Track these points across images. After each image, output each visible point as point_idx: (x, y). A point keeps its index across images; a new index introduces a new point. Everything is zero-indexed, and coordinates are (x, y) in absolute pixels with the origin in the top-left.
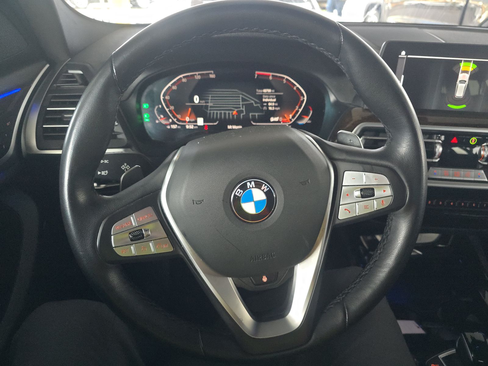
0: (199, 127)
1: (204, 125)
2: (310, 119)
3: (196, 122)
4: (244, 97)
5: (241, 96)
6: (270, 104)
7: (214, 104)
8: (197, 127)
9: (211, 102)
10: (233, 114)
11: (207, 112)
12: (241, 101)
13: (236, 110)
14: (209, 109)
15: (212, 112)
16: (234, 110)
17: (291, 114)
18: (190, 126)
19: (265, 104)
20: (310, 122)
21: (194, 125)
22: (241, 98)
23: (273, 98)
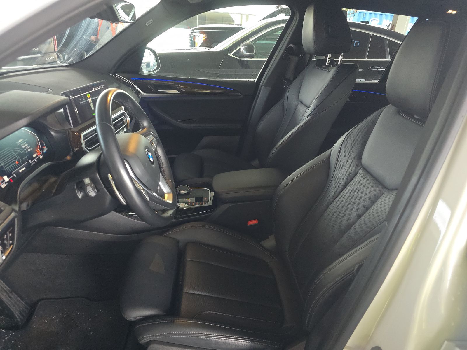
0: (8, 182)
1: (9, 180)
2: (46, 148)
3: (4, 180)
4: (14, 150)
5: (12, 150)
6: (27, 148)
7: (4, 163)
8: (7, 184)
9: (2, 162)
10: (17, 163)
11: (4, 170)
12: (14, 153)
13: (16, 160)
14: (4, 167)
15: (7, 168)
16: (15, 161)
17: (38, 149)
18: (3, 185)
19: (25, 149)
20: (47, 149)
21: (5, 183)
22: (13, 152)
23: (26, 144)
